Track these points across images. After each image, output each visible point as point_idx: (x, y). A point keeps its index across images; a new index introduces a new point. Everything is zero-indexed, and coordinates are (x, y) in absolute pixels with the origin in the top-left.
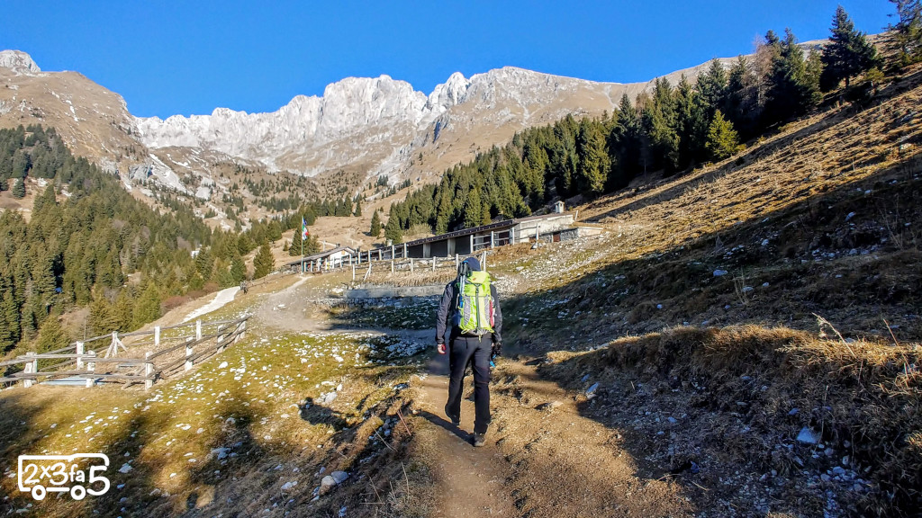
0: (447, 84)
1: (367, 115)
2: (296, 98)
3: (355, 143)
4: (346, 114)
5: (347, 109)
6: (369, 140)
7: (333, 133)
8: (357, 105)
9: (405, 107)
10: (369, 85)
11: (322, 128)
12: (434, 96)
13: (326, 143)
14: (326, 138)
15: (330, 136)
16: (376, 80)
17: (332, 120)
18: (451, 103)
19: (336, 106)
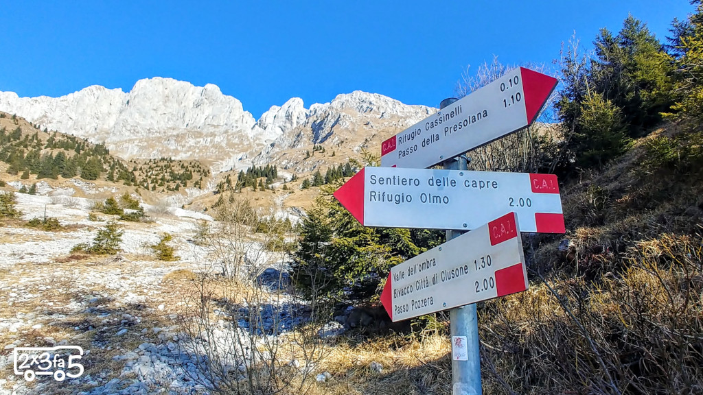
0: (286, 106)
1: (187, 119)
2: (93, 87)
3: (173, 142)
4: (160, 112)
5: (163, 107)
6: (192, 142)
7: (139, 129)
8: (176, 105)
9: (236, 119)
10: (192, 92)
11: (125, 121)
12: (268, 116)
13: (128, 138)
14: (128, 133)
15: (135, 132)
16: (200, 89)
17: (140, 114)
18: (288, 125)
19: (149, 99)
